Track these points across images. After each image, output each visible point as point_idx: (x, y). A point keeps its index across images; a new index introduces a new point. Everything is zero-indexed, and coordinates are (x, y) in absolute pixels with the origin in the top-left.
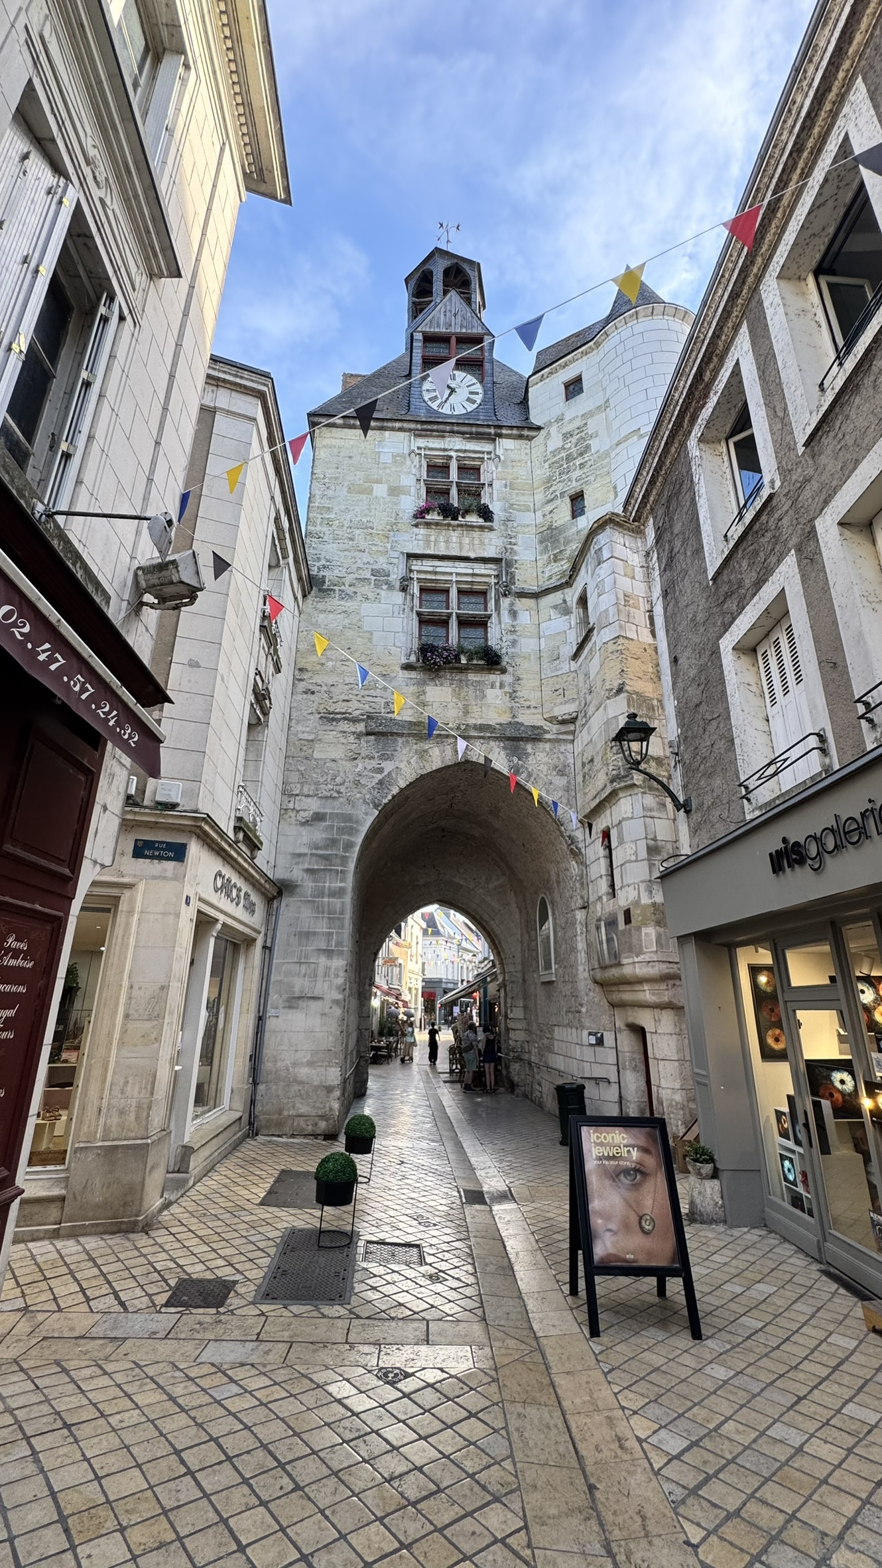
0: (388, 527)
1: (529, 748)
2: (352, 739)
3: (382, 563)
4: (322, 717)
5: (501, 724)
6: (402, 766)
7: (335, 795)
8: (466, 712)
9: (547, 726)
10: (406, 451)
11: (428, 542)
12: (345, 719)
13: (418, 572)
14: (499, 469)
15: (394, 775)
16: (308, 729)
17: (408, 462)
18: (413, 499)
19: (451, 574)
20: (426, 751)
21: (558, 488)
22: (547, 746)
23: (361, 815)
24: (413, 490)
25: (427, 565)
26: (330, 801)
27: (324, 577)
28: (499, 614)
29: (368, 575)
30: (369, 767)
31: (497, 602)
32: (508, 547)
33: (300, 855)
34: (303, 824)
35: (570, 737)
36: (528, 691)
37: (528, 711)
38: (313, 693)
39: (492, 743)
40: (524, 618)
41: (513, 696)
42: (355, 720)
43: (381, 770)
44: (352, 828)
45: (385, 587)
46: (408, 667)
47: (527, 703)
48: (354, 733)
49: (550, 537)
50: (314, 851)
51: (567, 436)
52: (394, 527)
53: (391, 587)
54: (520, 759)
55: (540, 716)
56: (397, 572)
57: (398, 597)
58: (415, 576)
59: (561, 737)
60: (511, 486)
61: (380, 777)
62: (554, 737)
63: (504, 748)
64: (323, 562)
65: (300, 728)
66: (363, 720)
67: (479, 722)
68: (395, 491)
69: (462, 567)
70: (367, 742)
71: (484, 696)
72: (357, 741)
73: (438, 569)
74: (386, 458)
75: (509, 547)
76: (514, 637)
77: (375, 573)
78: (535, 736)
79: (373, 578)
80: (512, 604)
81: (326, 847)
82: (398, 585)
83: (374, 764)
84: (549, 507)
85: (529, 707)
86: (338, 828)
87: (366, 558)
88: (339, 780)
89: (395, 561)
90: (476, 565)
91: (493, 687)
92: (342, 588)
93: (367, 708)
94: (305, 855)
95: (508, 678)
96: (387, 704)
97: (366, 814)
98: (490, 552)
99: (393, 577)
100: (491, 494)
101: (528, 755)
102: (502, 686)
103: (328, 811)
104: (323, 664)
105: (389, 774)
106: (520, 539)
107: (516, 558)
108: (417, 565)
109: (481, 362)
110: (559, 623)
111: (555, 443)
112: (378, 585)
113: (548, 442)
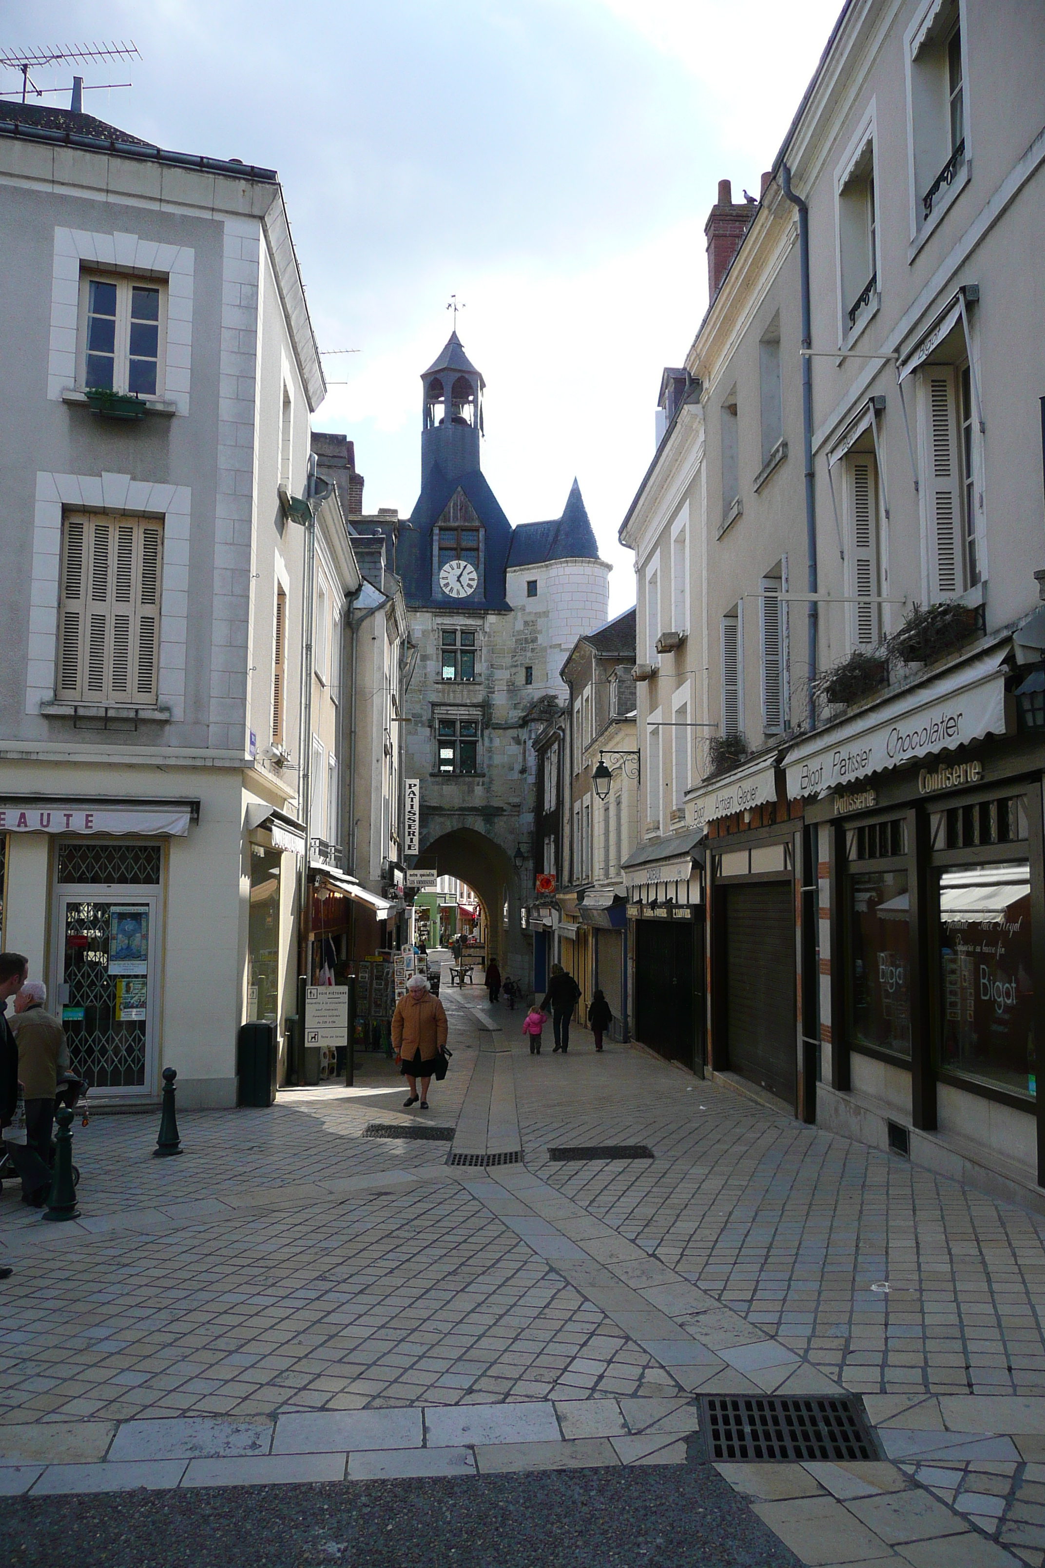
0: (420, 683)
1: (496, 819)
3: (417, 709)
5: (482, 807)
8: (464, 801)
9: (505, 807)
10: (430, 628)
11: (443, 694)
13: (439, 713)
14: (486, 639)
17: (432, 635)
18: (434, 665)
19: (457, 714)
20: (443, 822)
21: (520, 659)
22: (505, 818)
24: (435, 656)
25: (444, 710)
28: (483, 739)
31: (482, 732)
35: (517, 814)
36: (495, 787)
37: (496, 799)
39: (477, 817)
40: (497, 742)
41: (488, 790)
45: (420, 725)
46: (433, 775)
47: (496, 794)
49: (512, 689)
51: (526, 623)
52: (424, 684)
53: (423, 725)
54: (490, 826)
55: (503, 802)
56: (426, 716)
57: (428, 731)
58: (436, 716)
59: (513, 813)
60: (492, 652)
62: (509, 813)
63: (483, 820)
67: (471, 805)
68: (424, 658)
69: (463, 711)
71: (473, 791)
73: (450, 712)
75: (489, 696)
76: (491, 756)
77: (414, 715)
78: (498, 811)
79: (413, 719)
80: (490, 733)
82: (427, 724)
84: (514, 670)
85: (497, 796)
89: (425, 707)
90: (471, 709)
91: (478, 785)
95: (486, 779)
98: (479, 699)
99: (424, 718)
100: (481, 656)
101: (495, 823)
102: (483, 785)
105: (425, 835)
106: (497, 689)
107: (494, 703)
108: (438, 710)
109: (477, 549)
110: (514, 749)
111: (519, 626)
112: (416, 724)
113: (516, 622)
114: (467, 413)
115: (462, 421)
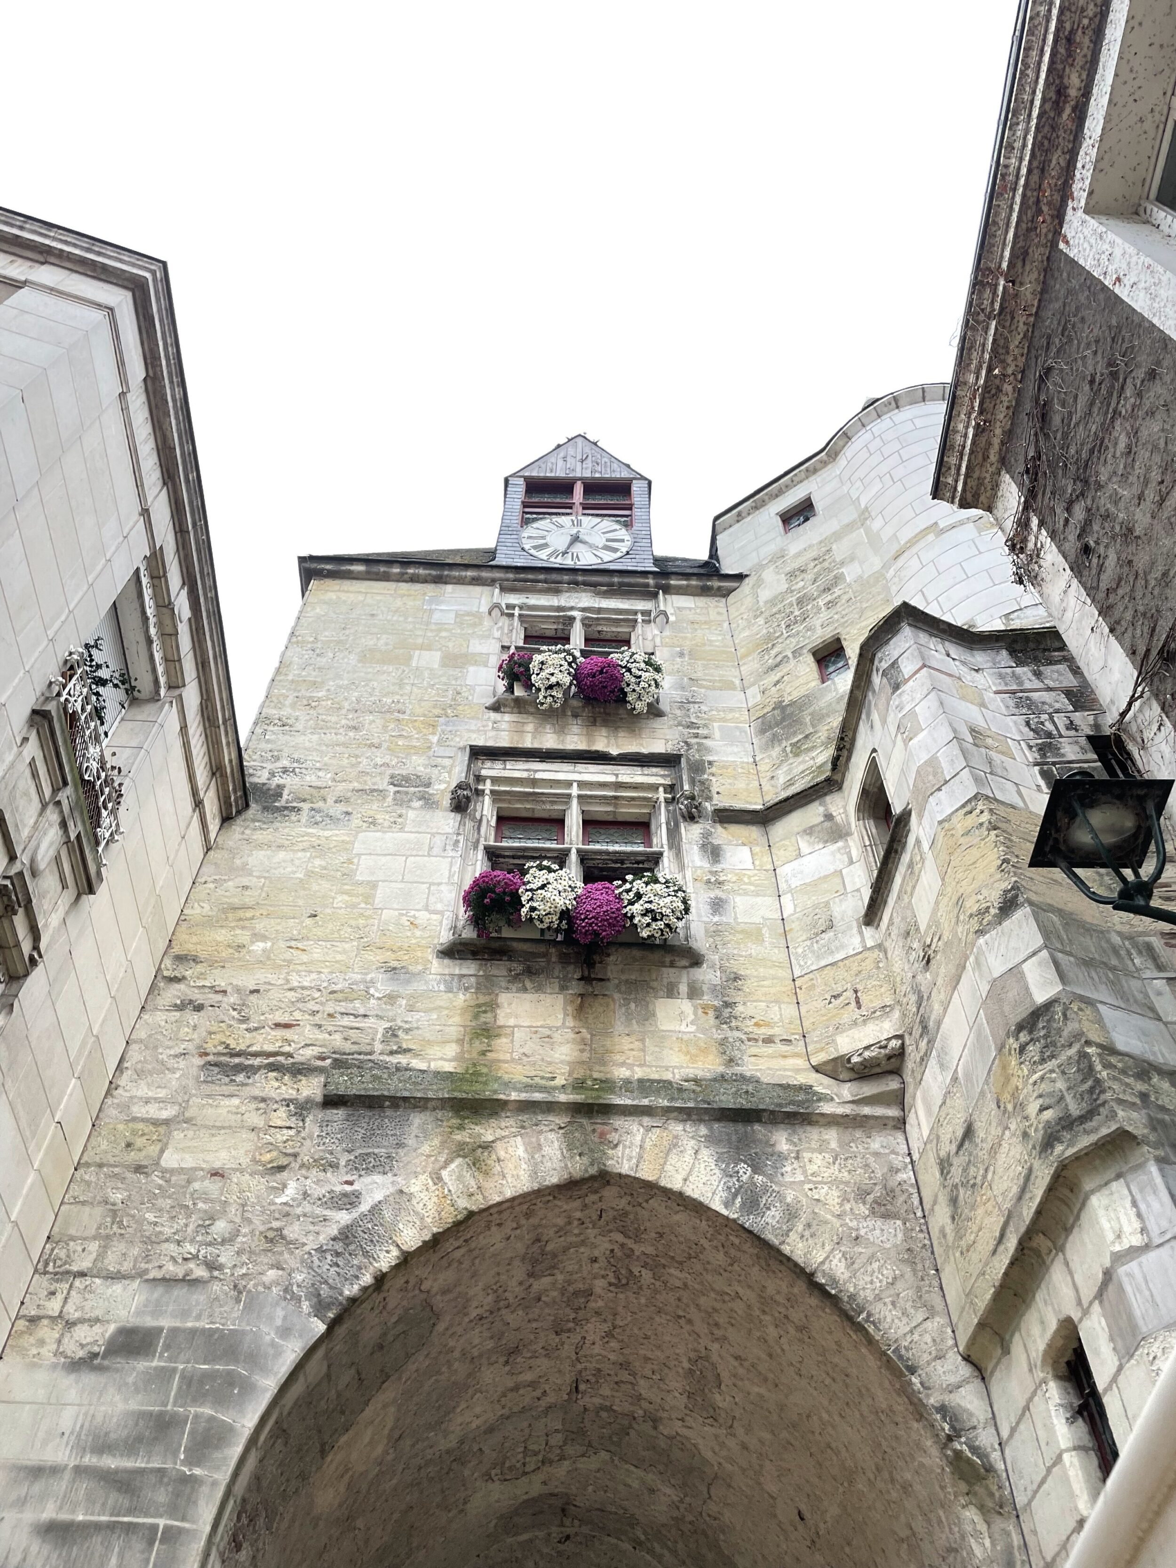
0: (437, 711)
1: (781, 1139)
2: (280, 1117)
3: (417, 765)
4: (209, 1063)
5: (696, 1081)
6: (415, 1186)
7: (200, 1272)
8: (601, 1052)
9: (824, 1084)
10: (484, 610)
11: (518, 731)
12: (272, 1067)
13: (495, 780)
14: (667, 633)
15: (387, 1214)
16: (162, 1093)
17: (487, 622)
18: (492, 671)
19: (569, 784)
20: (487, 1147)
21: (789, 645)
22: (832, 1136)
23: (269, 1334)
24: (494, 659)
25: (517, 769)
26: (180, 1292)
27: (280, 787)
28: (679, 853)
29: (383, 783)
30: (318, 1191)
31: (673, 834)
32: (693, 741)
33: (37, 1472)
34: (76, 1366)
35: (893, 1112)
36: (762, 1004)
37: (769, 1050)
38: (199, 1008)
39: (677, 1128)
40: (740, 859)
41: (724, 1014)
42: (299, 1070)
43: (350, 1200)
44: (231, 1379)
45: (417, 804)
46: (452, 953)
47: (764, 1031)
48: (288, 1102)
49: (777, 717)
50: (89, 1460)
51: (794, 573)
52: (448, 710)
53: (429, 802)
54: (756, 1170)
55: (801, 1063)
56: (448, 780)
57: (448, 822)
58: (488, 786)
59: (867, 1110)
60: (692, 654)
61: (344, 1218)
62: (847, 1110)
63: (711, 1140)
64: (285, 763)
65: (143, 1090)
66: (321, 1070)
67: (639, 1073)
68: (456, 661)
69: (592, 772)
70: (324, 1124)
71: (649, 1016)
72: (294, 1120)
73: (539, 776)
74: (444, 618)
75: (695, 742)
76: (718, 893)
77: (398, 780)
78: (794, 1107)
79: (392, 789)
80: (706, 835)
81: (131, 1446)
82: (446, 802)
83: (335, 1182)
85: (769, 1040)
86: (188, 1380)
87: (381, 756)
88: (221, 1227)
89: (447, 762)
90: (622, 770)
91: (670, 994)
92: (320, 805)
93: (337, 1040)
94: (55, 1470)
95: (707, 977)
96: (392, 1033)
97: (285, 1332)
98: (655, 748)
99: (436, 788)
101: (781, 1157)
102: (695, 992)
103: (166, 1323)
104: (240, 947)
105: (375, 1209)
106: (717, 730)
107: (711, 758)
108: (491, 769)
109: (628, 508)
111: (774, 590)
112: (401, 801)
113: (759, 590)
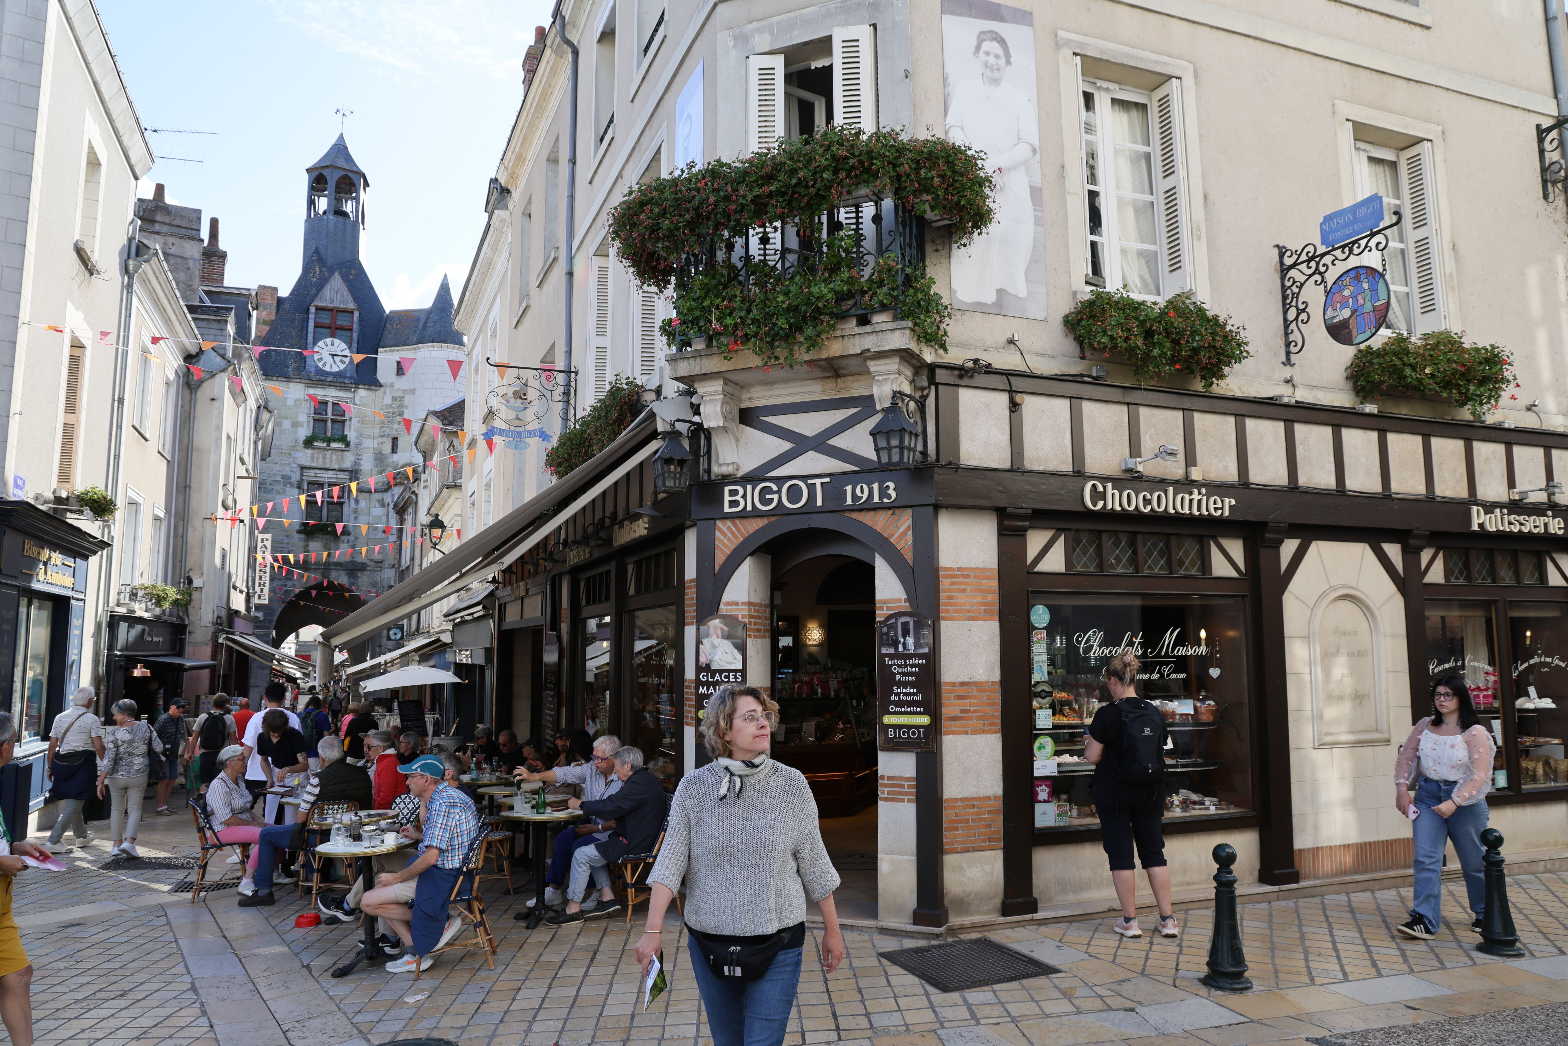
0: (291, 449)
1: (359, 574)
3: (287, 471)
5: (346, 562)
6: (296, 583)
8: (329, 556)
9: (369, 563)
10: (302, 398)
11: (313, 458)
13: (307, 476)
14: (356, 411)
15: (292, 588)
17: (303, 404)
18: (304, 432)
19: (325, 477)
21: (387, 431)
22: (368, 573)
24: (305, 424)
25: (312, 473)
28: (349, 501)
29: (279, 478)
32: (357, 461)
35: (379, 569)
36: (360, 545)
37: (360, 556)
39: (342, 572)
40: (363, 504)
41: (353, 548)
43: (286, 585)
45: (288, 485)
46: (299, 532)
47: (360, 551)
49: (379, 458)
51: (394, 399)
52: (294, 448)
53: (292, 486)
54: (354, 580)
55: (366, 559)
56: (296, 477)
57: (296, 491)
58: (305, 478)
59: (375, 570)
60: (362, 422)
61: (285, 589)
62: (372, 569)
63: (347, 574)
67: (336, 561)
68: (296, 425)
69: (331, 474)
71: (339, 548)
73: (318, 475)
74: (290, 402)
75: (357, 463)
76: (356, 515)
77: (283, 477)
78: (363, 567)
79: (286, 481)
80: (356, 496)
82: (295, 484)
83: (282, 582)
84: (381, 440)
85: (361, 553)
87: (278, 467)
89: (295, 470)
90: (338, 473)
91: (343, 542)
92: (265, 486)
95: (351, 538)
98: (347, 465)
99: (293, 480)
100: (350, 428)
101: (358, 577)
102: (348, 542)
105: (290, 588)
106: (364, 457)
107: (361, 468)
108: (306, 473)
109: (351, 330)
110: (378, 511)
111: (388, 400)
112: (285, 485)
113: (385, 397)
114: (349, 207)
115: (345, 214)
